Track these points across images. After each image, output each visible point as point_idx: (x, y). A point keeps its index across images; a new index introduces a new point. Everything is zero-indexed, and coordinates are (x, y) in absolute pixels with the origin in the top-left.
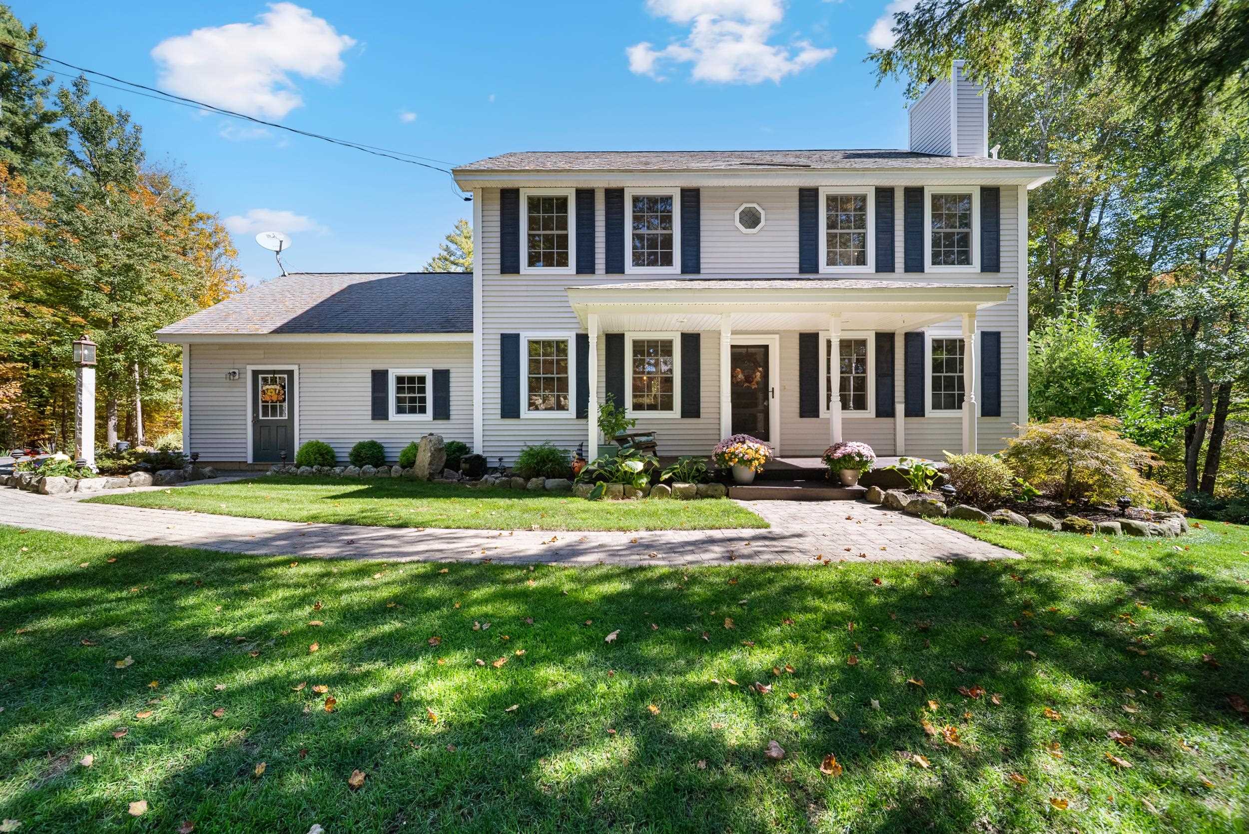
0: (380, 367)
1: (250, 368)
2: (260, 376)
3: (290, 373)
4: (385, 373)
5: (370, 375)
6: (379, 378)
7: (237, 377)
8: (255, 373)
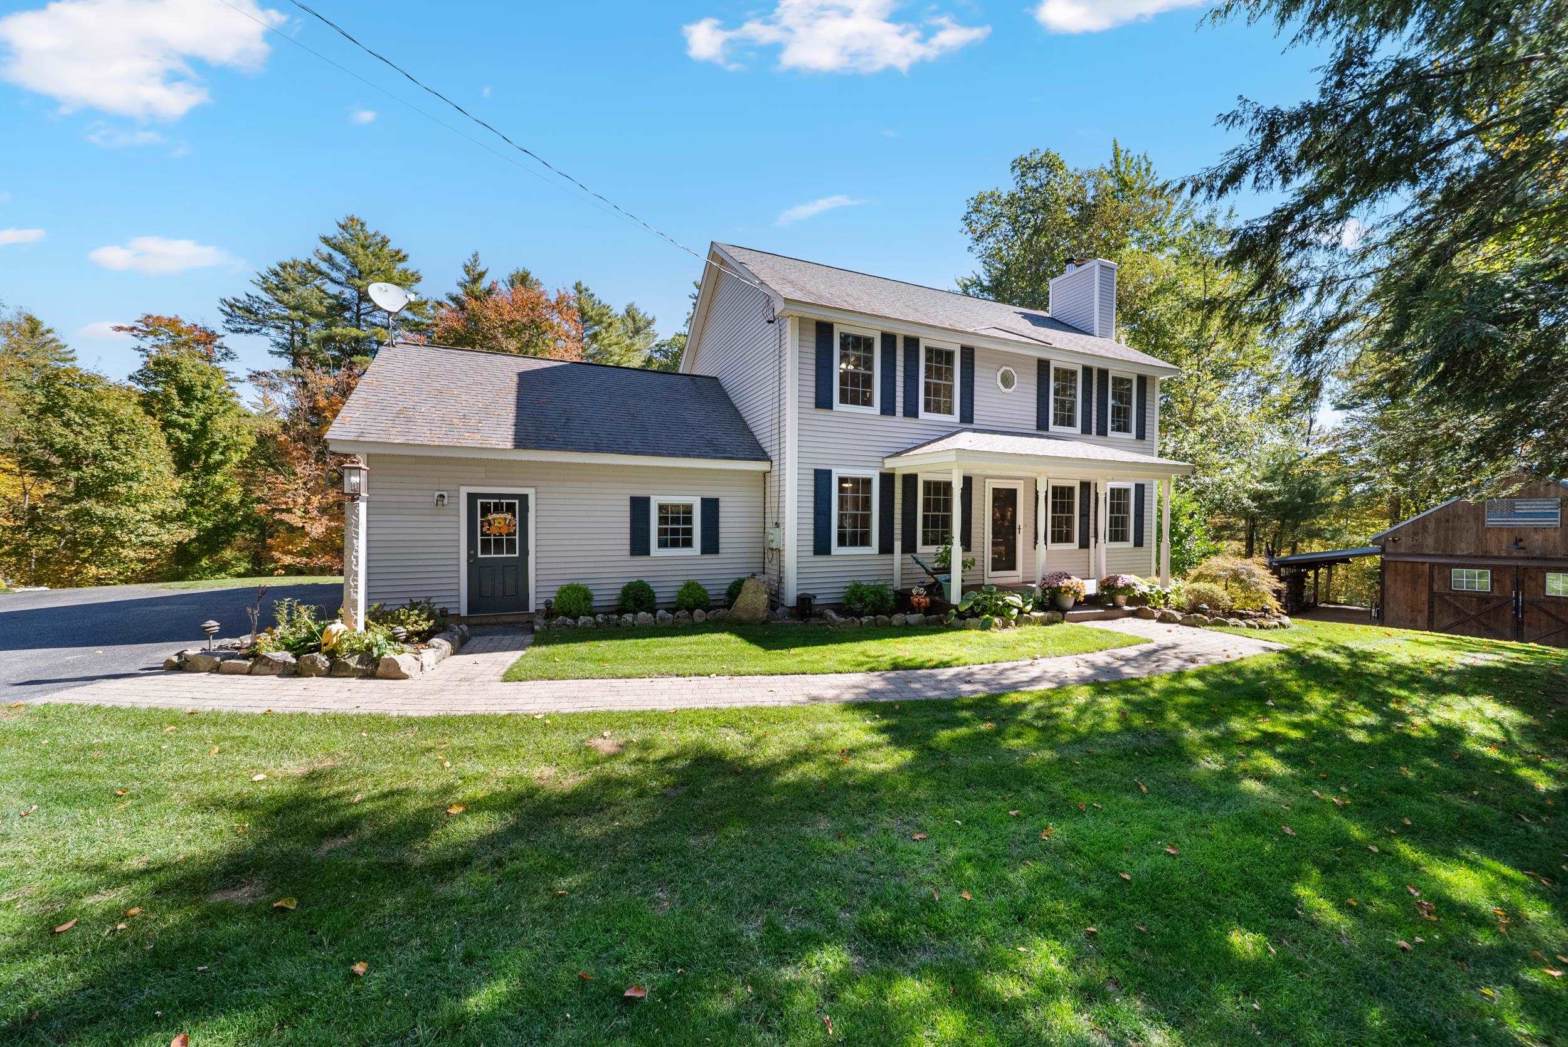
0: (640, 493)
1: (464, 491)
2: (479, 501)
3: (524, 498)
4: (646, 501)
5: (628, 503)
6: (639, 506)
7: (446, 501)
8: (472, 498)
